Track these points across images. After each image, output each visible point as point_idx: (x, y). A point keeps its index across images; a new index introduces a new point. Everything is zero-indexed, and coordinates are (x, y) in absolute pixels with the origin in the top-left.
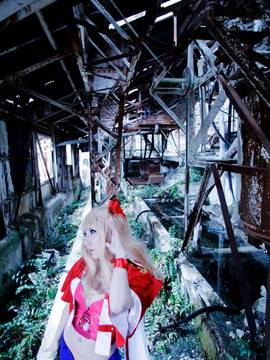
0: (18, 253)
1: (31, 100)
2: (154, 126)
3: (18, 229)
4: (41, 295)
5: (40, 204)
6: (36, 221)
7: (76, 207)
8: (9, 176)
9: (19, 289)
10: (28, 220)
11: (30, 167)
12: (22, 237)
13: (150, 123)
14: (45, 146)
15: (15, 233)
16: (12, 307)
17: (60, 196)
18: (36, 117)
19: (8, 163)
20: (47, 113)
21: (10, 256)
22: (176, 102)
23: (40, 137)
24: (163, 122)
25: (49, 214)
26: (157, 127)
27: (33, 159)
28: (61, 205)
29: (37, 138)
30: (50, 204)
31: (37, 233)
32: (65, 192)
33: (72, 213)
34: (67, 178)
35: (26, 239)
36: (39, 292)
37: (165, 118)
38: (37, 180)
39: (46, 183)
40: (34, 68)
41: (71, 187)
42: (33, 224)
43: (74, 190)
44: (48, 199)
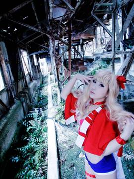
0: (22, 111)
1: (16, 30)
2: (79, 40)
3: (19, 99)
4: (38, 131)
5: (26, 86)
6: (27, 95)
7: (43, 87)
8: (11, 72)
9: (28, 129)
10: (23, 95)
11: (19, 67)
12: (22, 103)
13: (77, 39)
14: (24, 56)
15: (19, 101)
16: (25, 138)
17: (34, 82)
18: (18, 40)
19: (9, 65)
20: (24, 37)
21: (19, 113)
22: (88, 27)
23: (22, 51)
24: (84, 38)
25: (32, 91)
26: (81, 41)
27: (20, 63)
28: (36, 86)
29: (20, 51)
30: (31, 86)
31: (28, 101)
32: (36, 79)
33: (41, 90)
34: (36, 72)
35: (24, 104)
36: (37, 129)
37: (85, 35)
38: (24, 74)
39: (27, 75)
40: (18, 8)
41: (38, 77)
42: (26, 96)
43: (40, 78)
44: (30, 83)
